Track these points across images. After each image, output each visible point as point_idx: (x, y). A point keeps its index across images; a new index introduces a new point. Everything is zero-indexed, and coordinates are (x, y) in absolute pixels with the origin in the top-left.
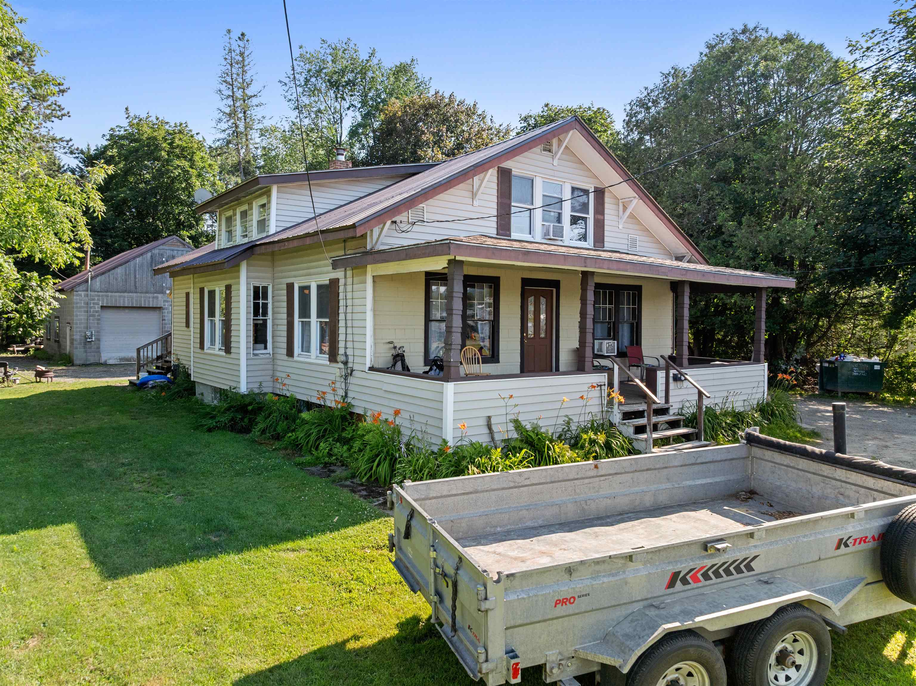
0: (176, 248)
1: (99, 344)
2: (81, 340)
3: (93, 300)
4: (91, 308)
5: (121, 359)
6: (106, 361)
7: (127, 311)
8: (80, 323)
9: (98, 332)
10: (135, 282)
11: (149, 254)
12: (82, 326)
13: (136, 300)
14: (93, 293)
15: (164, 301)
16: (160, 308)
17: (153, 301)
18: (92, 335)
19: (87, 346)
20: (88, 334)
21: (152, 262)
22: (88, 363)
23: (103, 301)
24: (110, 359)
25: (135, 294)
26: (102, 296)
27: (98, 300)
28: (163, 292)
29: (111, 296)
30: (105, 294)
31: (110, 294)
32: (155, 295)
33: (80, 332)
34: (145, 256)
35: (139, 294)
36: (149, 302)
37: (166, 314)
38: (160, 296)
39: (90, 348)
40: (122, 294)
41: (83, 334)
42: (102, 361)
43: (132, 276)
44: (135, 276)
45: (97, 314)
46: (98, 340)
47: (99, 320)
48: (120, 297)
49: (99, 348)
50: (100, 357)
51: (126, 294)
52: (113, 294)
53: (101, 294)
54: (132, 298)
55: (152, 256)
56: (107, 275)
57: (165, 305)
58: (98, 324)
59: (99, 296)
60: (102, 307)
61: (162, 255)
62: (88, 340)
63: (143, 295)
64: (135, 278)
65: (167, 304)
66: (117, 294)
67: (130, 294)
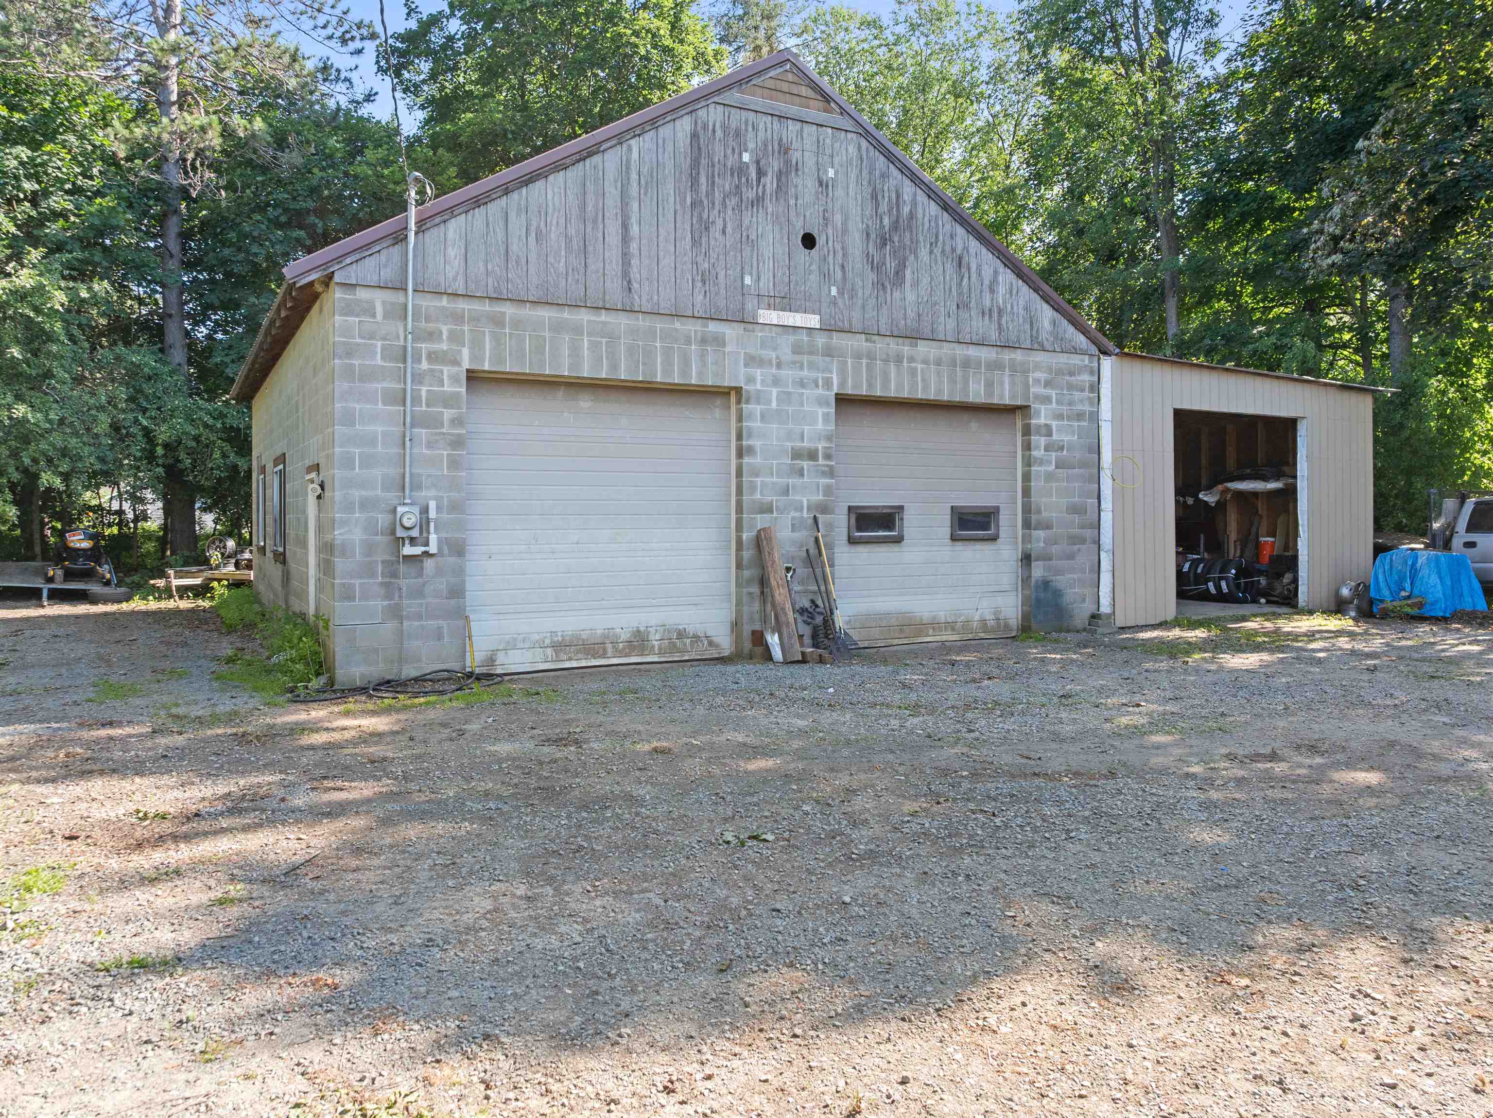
0: (794, 110)
1: (460, 572)
2: (369, 548)
3: (432, 336)
4: (418, 378)
5: (560, 647)
6: (491, 661)
7: (585, 402)
8: (368, 462)
9: (456, 507)
10: (626, 257)
11: (685, 125)
12: (377, 473)
13: (631, 351)
14: (428, 303)
15: (751, 360)
16: (730, 393)
17: (703, 356)
18: (424, 524)
19: (404, 583)
20: (410, 517)
21: (695, 164)
22: (410, 671)
23: (477, 345)
24: (510, 645)
25: (623, 321)
26: (475, 319)
27: (454, 337)
28: (744, 317)
29: (517, 324)
30: (486, 307)
31: (509, 310)
32: (713, 327)
33: (366, 505)
34: (665, 131)
35: (642, 322)
36: (686, 362)
37: (754, 424)
38: (730, 331)
39: (419, 593)
40: (566, 314)
41: (383, 519)
42: (474, 661)
43: (613, 229)
44: (625, 226)
45: (448, 414)
46: (458, 549)
47: (458, 443)
48: (558, 327)
49: (457, 592)
50: (465, 636)
51: (584, 317)
52: (527, 312)
53: (462, 305)
54: (613, 338)
55: (695, 136)
56: (494, 208)
57: (751, 380)
58: (454, 464)
59: (457, 318)
60: (473, 378)
61: (738, 134)
62: (408, 550)
63: (660, 325)
64: (626, 239)
65: (758, 373)
66: (545, 314)
67: (604, 317)
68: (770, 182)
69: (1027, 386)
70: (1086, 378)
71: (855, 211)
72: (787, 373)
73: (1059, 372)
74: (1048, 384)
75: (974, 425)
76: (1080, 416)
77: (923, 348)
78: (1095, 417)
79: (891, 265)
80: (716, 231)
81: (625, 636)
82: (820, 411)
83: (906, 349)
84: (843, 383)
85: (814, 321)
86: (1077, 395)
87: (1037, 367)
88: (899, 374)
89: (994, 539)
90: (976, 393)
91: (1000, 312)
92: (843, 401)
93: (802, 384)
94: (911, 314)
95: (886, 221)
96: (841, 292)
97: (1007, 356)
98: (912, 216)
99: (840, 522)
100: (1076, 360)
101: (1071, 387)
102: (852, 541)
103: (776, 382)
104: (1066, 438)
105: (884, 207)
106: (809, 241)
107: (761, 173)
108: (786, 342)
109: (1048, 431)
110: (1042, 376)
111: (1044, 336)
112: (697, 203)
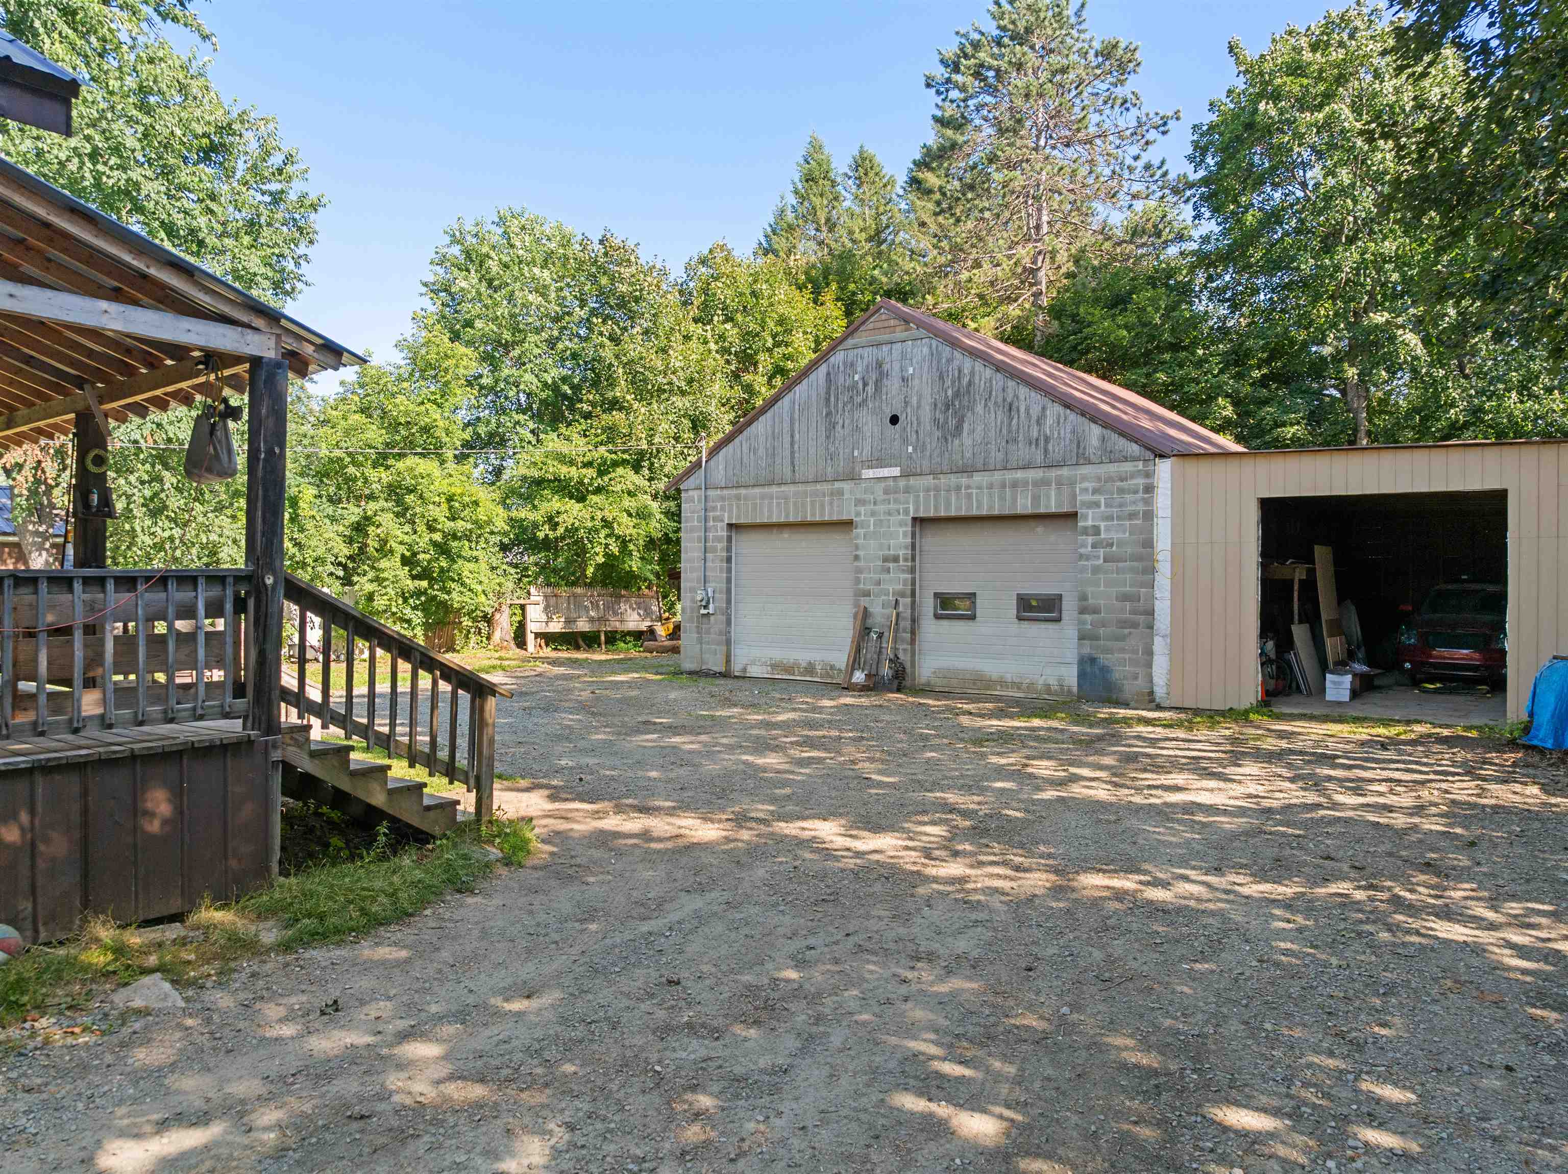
0: (886, 337)
2: (692, 610)
3: (713, 509)
4: (709, 529)
5: (774, 666)
6: (744, 670)
7: (786, 534)
8: (692, 570)
9: (721, 591)
10: (793, 453)
11: (823, 370)
12: (695, 575)
13: (795, 505)
14: (712, 493)
15: (860, 502)
16: (847, 525)
17: (831, 504)
18: (708, 599)
19: (703, 628)
20: (701, 595)
21: (828, 393)
23: (730, 511)
24: (753, 663)
25: (792, 488)
26: (729, 498)
27: (722, 508)
28: (853, 477)
29: (746, 498)
30: (734, 491)
31: (743, 491)
32: (837, 485)
33: (691, 590)
34: (813, 376)
35: (801, 488)
36: (823, 506)
37: (860, 541)
38: (846, 486)
39: (708, 632)
40: (766, 490)
41: (696, 597)
42: (737, 666)
43: (787, 439)
44: (792, 436)
45: (719, 546)
46: (723, 612)
47: (723, 560)
48: (763, 497)
49: (727, 633)
50: (731, 656)
51: (774, 489)
52: (750, 491)
53: (725, 492)
54: (786, 499)
55: (828, 374)
56: (737, 440)
57: (858, 514)
58: (721, 570)
59: (723, 498)
60: (730, 527)
61: (852, 365)
62: (704, 611)
63: (810, 488)
64: (792, 444)
65: (862, 509)
66: (757, 490)
67: (783, 488)
68: (870, 389)
69: (1074, 496)
70: (1140, 481)
71: (927, 392)
72: (881, 508)
73: (1110, 479)
74: (1095, 491)
75: (1040, 530)
76: (1132, 516)
77: (977, 478)
78: (1149, 516)
79: (952, 423)
80: (839, 428)
81: (804, 664)
82: (901, 530)
83: (964, 480)
84: (917, 510)
85: (896, 471)
86: (1129, 497)
87: (1084, 478)
88: (958, 498)
89: (1058, 620)
90: (1024, 505)
91: (1047, 439)
92: (918, 521)
93: (889, 514)
94: (968, 455)
95: (950, 393)
96: (915, 449)
97: (1053, 473)
98: (970, 383)
99: (928, 605)
100: (1128, 467)
101: (1121, 491)
102: (937, 617)
103: (873, 514)
104: (1115, 536)
105: (948, 383)
106: (894, 420)
107: (865, 385)
108: (879, 488)
109: (1096, 531)
110: (1089, 485)
111: (1090, 451)
112: (829, 414)
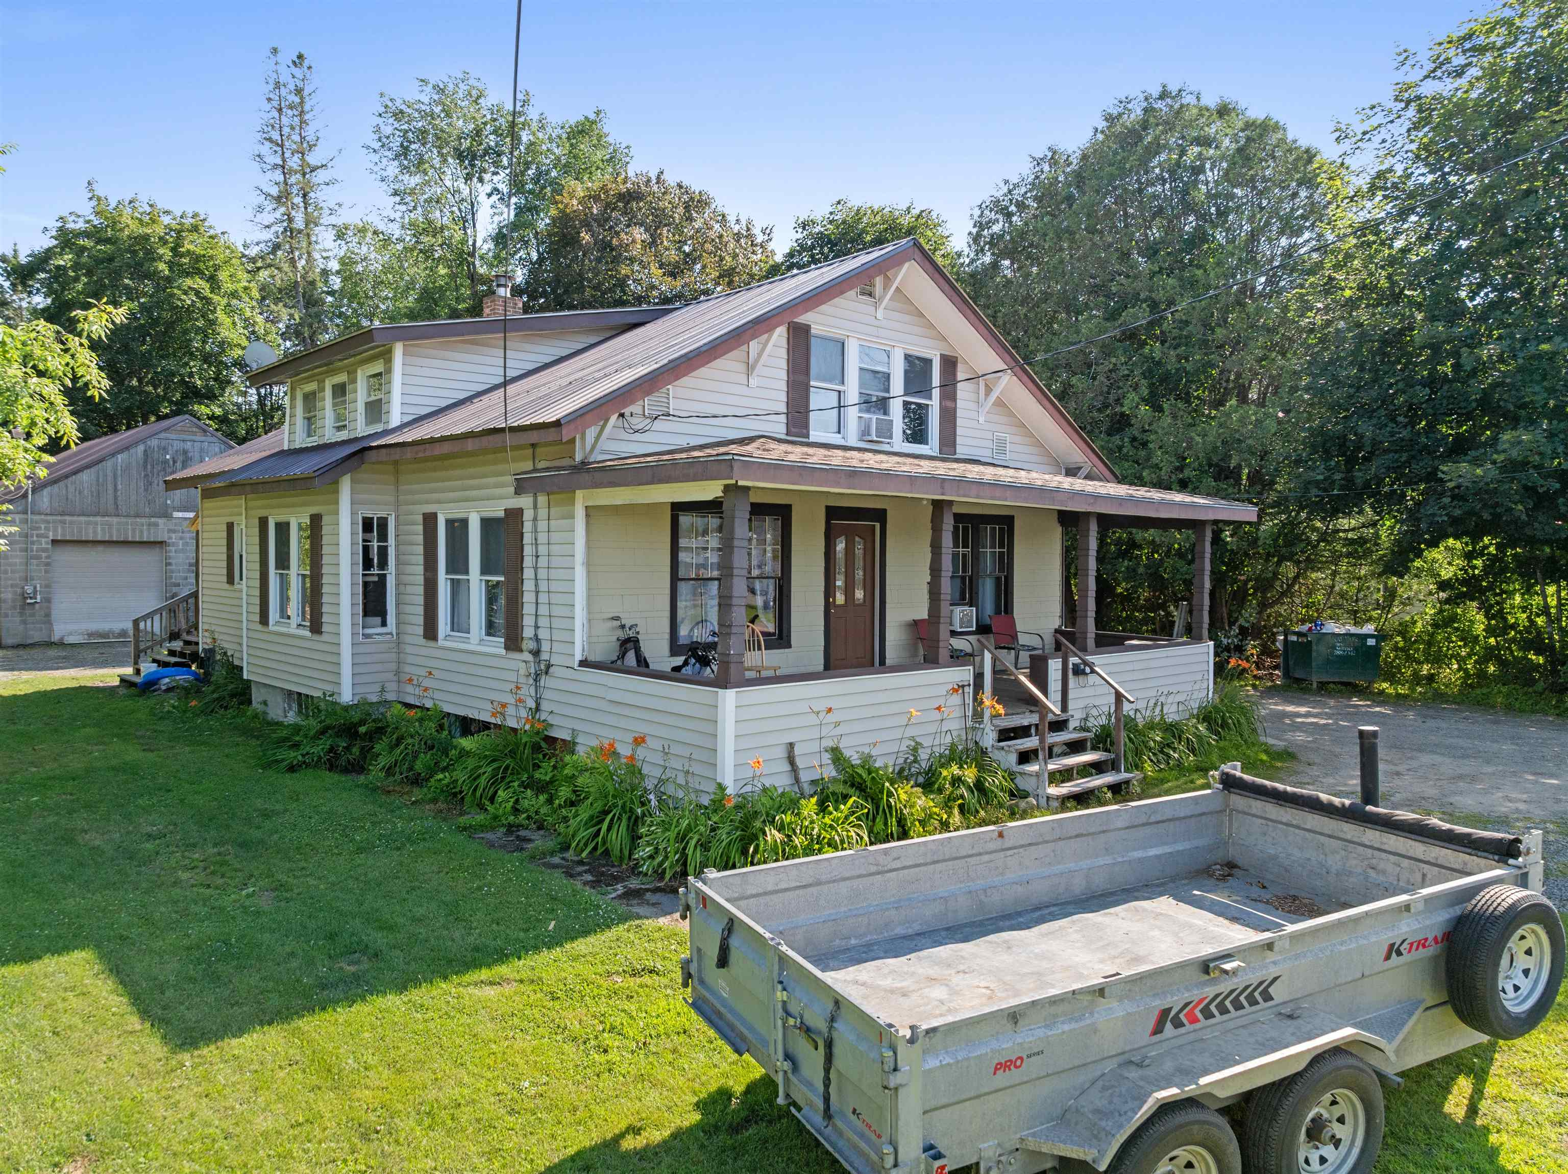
0: (190, 437)
1: (49, 608)
2: (14, 601)
3: (39, 528)
4: (33, 543)
5: (90, 635)
6: (62, 639)
7: (100, 548)
8: (13, 572)
9: (47, 586)
10: (116, 498)
11: (141, 448)
12: (17, 575)
13: (118, 530)
14: (37, 517)
15: (170, 531)
16: (161, 543)
17: (149, 530)
18: (35, 592)
19: (28, 612)
20: (29, 589)
21: (146, 462)
22: (30, 641)
23: (55, 530)
24: (70, 634)
25: (115, 519)
26: (54, 522)
27: (47, 529)
28: (167, 515)
29: (71, 523)
30: (59, 518)
31: (68, 518)
32: (153, 520)
33: (12, 586)
34: (132, 451)
35: (123, 520)
36: (141, 532)
37: (173, 554)
38: (161, 521)
39: (33, 615)
40: (91, 518)
41: (19, 591)
42: (56, 638)
43: (110, 487)
44: (115, 486)
45: (44, 555)
46: (48, 600)
47: (48, 564)
48: (88, 523)
49: (48, 615)
50: (51, 630)
51: (98, 519)
52: (75, 518)
53: (49, 518)
54: (110, 526)
55: (145, 451)
56: (62, 484)
57: (170, 538)
58: (46, 572)
59: (47, 522)
60: (55, 542)
61: (164, 449)
62: (29, 601)
63: (130, 520)
64: (116, 490)
65: (173, 536)
66: (83, 519)
67: (107, 518)
68: (179, 465)
80: (155, 485)
81: (117, 631)
85: (192, 515)
103: (181, 538)
107: (174, 462)
108: (186, 523)
112: (146, 476)
